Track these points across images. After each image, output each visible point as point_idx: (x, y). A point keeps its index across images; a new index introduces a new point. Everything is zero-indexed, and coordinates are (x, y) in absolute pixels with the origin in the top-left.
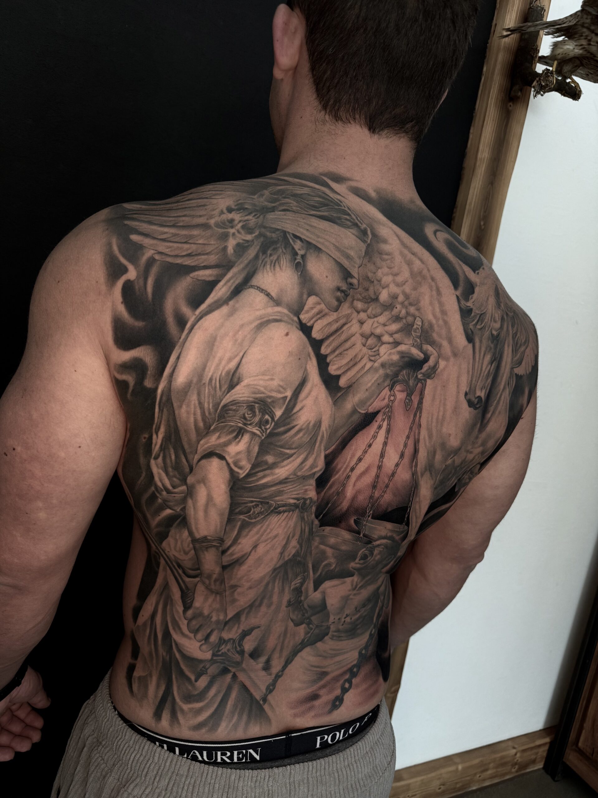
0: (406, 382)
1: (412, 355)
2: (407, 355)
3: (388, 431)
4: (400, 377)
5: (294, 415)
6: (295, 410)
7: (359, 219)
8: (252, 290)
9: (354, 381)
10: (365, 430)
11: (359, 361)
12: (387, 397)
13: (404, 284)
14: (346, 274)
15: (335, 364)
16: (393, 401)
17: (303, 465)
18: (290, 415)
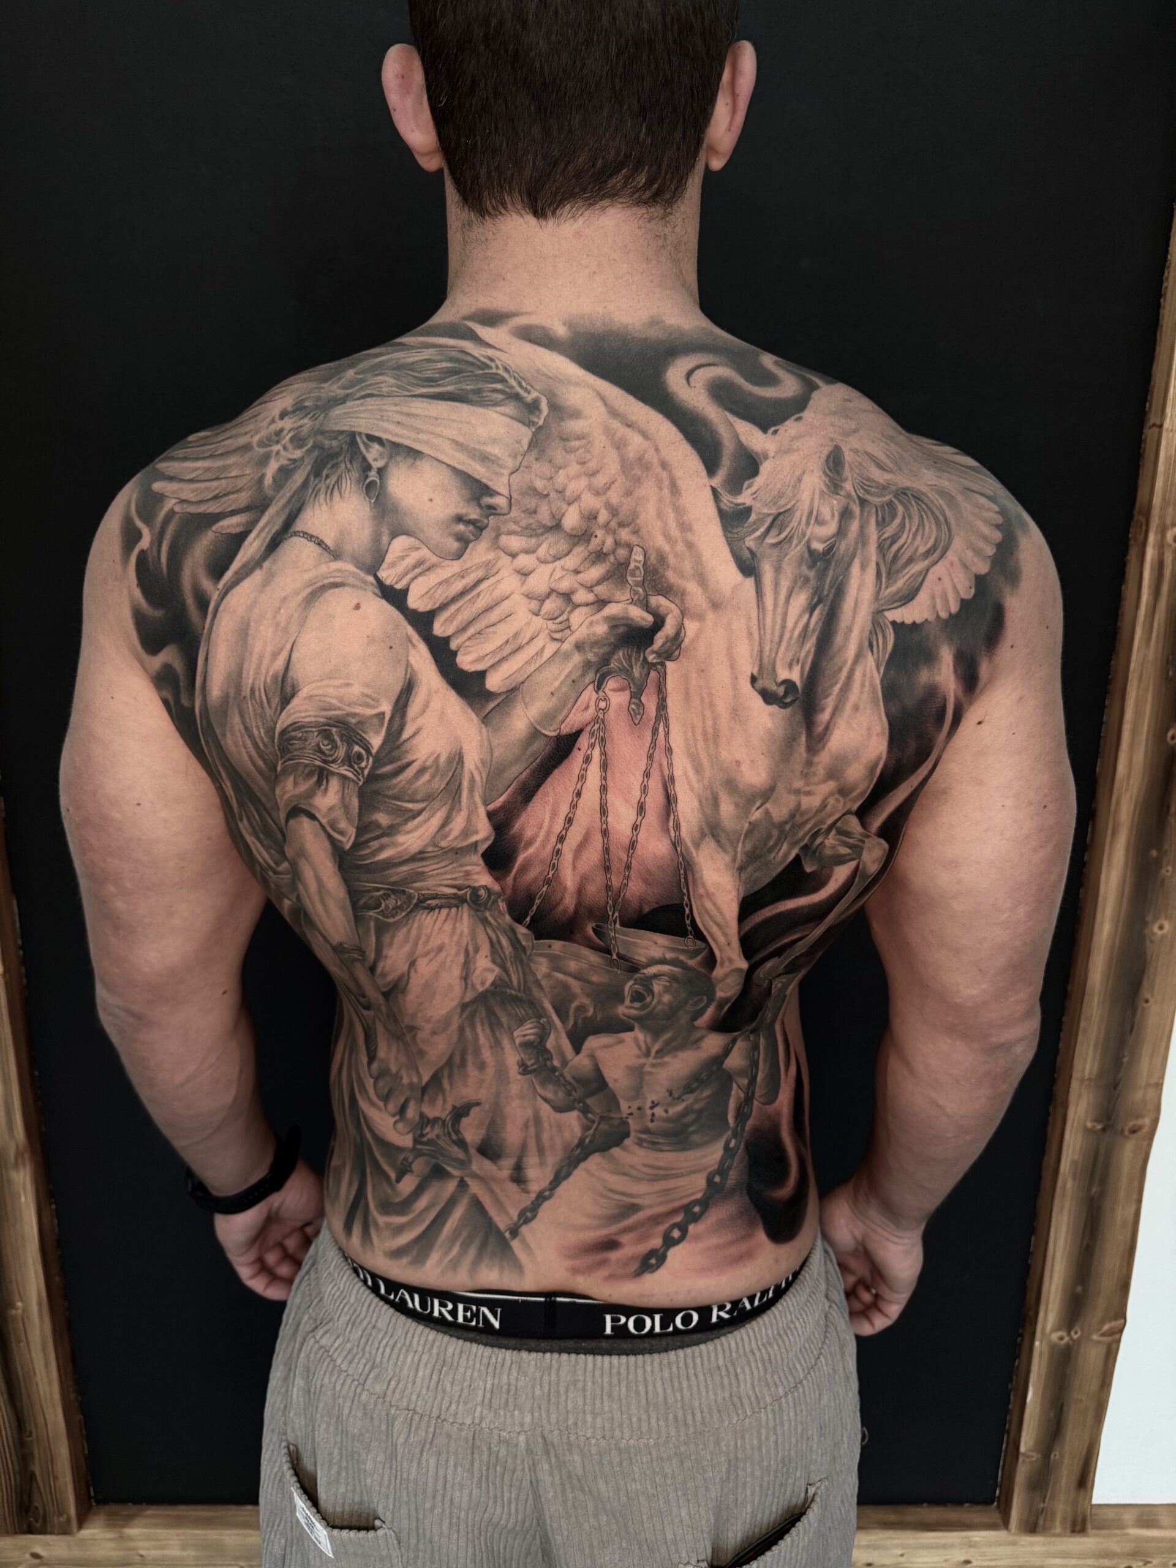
0: (627, 672)
1: (632, 620)
2: (622, 622)
3: (605, 766)
4: (613, 665)
5: (405, 744)
6: (406, 735)
7: (524, 384)
8: (295, 539)
9: (522, 679)
10: (563, 765)
11: (527, 643)
12: (592, 703)
13: (609, 488)
14: (478, 490)
15: (470, 653)
16: (605, 710)
17: (447, 829)
18: (399, 743)
